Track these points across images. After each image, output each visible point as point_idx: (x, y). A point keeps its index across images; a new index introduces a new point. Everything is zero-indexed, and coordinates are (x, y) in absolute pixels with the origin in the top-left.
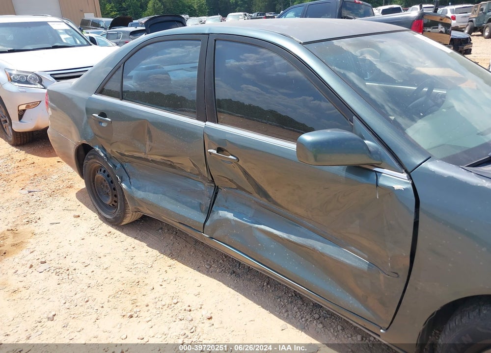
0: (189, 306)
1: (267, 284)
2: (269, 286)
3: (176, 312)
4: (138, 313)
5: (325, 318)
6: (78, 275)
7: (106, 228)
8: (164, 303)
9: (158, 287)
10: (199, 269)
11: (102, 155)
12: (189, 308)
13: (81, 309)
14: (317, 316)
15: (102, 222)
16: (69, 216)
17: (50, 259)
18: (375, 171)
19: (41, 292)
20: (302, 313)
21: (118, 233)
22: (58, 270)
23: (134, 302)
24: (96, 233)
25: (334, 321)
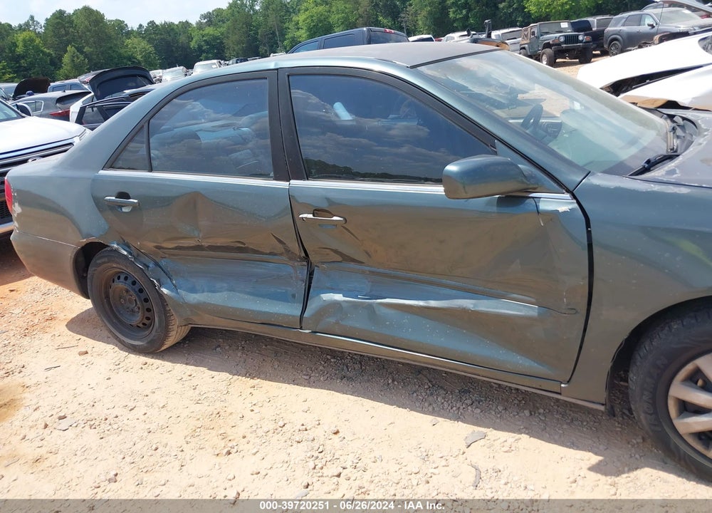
0: (303, 425)
1: (393, 381)
2: (396, 383)
3: (288, 435)
4: (236, 448)
5: (479, 403)
6: (126, 422)
7: (136, 360)
8: (266, 430)
9: (248, 414)
10: (294, 382)
11: (125, 253)
12: (304, 427)
13: (152, 460)
14: (469, 402)
15: (127, 354)
16: (72, 355)
17: (70, 412)
18: (533, 198)
19: (79, 453)
20: (449, 402)
21: (157, 362)
22: (92, 423)
23: (224, 436)
24: (125, 368)
25: (491, 402)
